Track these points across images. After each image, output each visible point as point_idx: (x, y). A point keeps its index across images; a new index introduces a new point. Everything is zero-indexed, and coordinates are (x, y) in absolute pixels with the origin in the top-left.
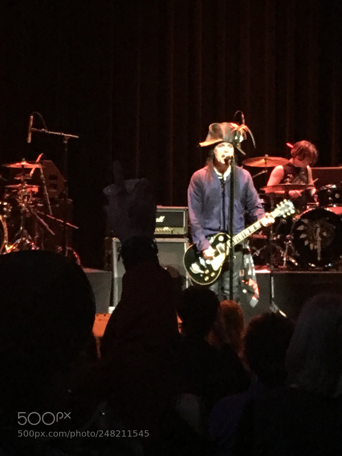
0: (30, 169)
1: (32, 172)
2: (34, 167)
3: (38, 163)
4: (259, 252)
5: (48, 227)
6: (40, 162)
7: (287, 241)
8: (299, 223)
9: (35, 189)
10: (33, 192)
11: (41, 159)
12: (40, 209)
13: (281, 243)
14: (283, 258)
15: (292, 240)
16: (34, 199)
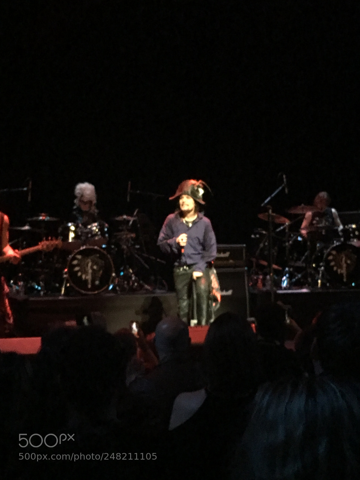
0: (129, 221)
1: (131, 223)
2: (132, 219)
3: (135, 217)
4: (300, 276)
5: (143, 263)
6: (137, 215)
7: (321, 267)
8: (329, 254)
9: (133, 235)
10: (132, 238)
11: (137, 213)
12: (137, 249)
13: (316, 270)
14: (317, 280)
15: (324, 267)
16: (133, 242)
